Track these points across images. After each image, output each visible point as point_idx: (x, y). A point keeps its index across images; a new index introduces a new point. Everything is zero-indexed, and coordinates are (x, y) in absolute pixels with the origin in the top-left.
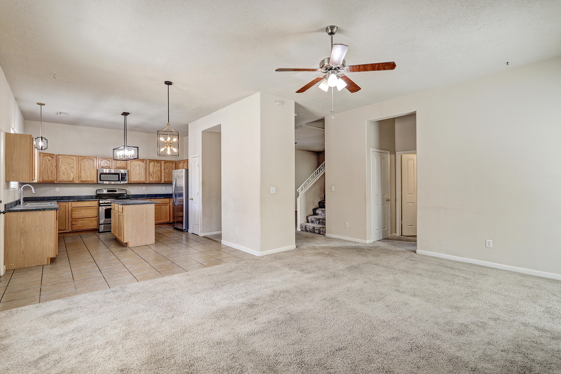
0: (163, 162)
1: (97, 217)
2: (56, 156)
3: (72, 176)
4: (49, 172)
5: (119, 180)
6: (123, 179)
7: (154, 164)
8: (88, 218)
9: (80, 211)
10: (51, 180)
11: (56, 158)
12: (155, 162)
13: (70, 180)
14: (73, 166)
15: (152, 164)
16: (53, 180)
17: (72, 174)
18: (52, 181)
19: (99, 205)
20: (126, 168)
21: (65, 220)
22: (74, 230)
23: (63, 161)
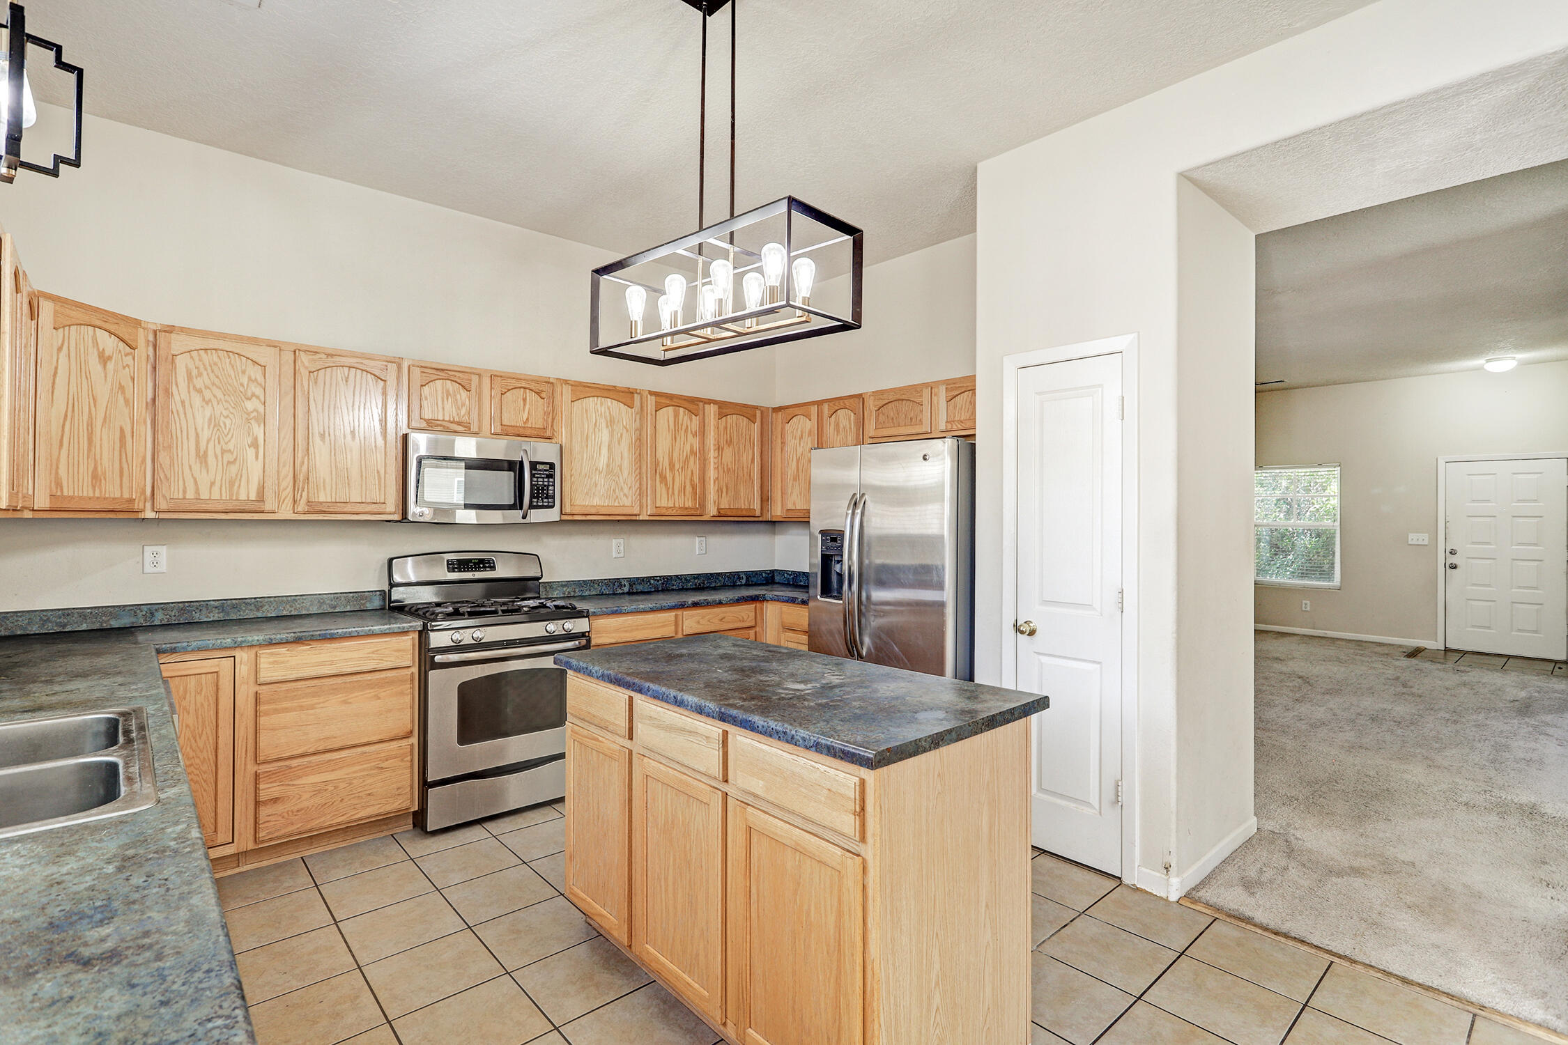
0: (712, 410)
1: (409, 734)
2: (151, 338)
3: (255, 470)
4: (106, 439)
5: (518, 504)
6: (542, 496)
7: (676, 415)
8: (360, 750)
9: (312, 707)
10: (118, 495)
11: (151, 349)
12: (681, 409)
13: (243, 497)
14: (261, 409)
15: (667, 413)
16: (131, 501)
17: (257, 458)
18: (124, 507)
19: (427, 659)
20: (548, 434)
21: (212, 780)
22: (271, 839)
23: (200, 375)
